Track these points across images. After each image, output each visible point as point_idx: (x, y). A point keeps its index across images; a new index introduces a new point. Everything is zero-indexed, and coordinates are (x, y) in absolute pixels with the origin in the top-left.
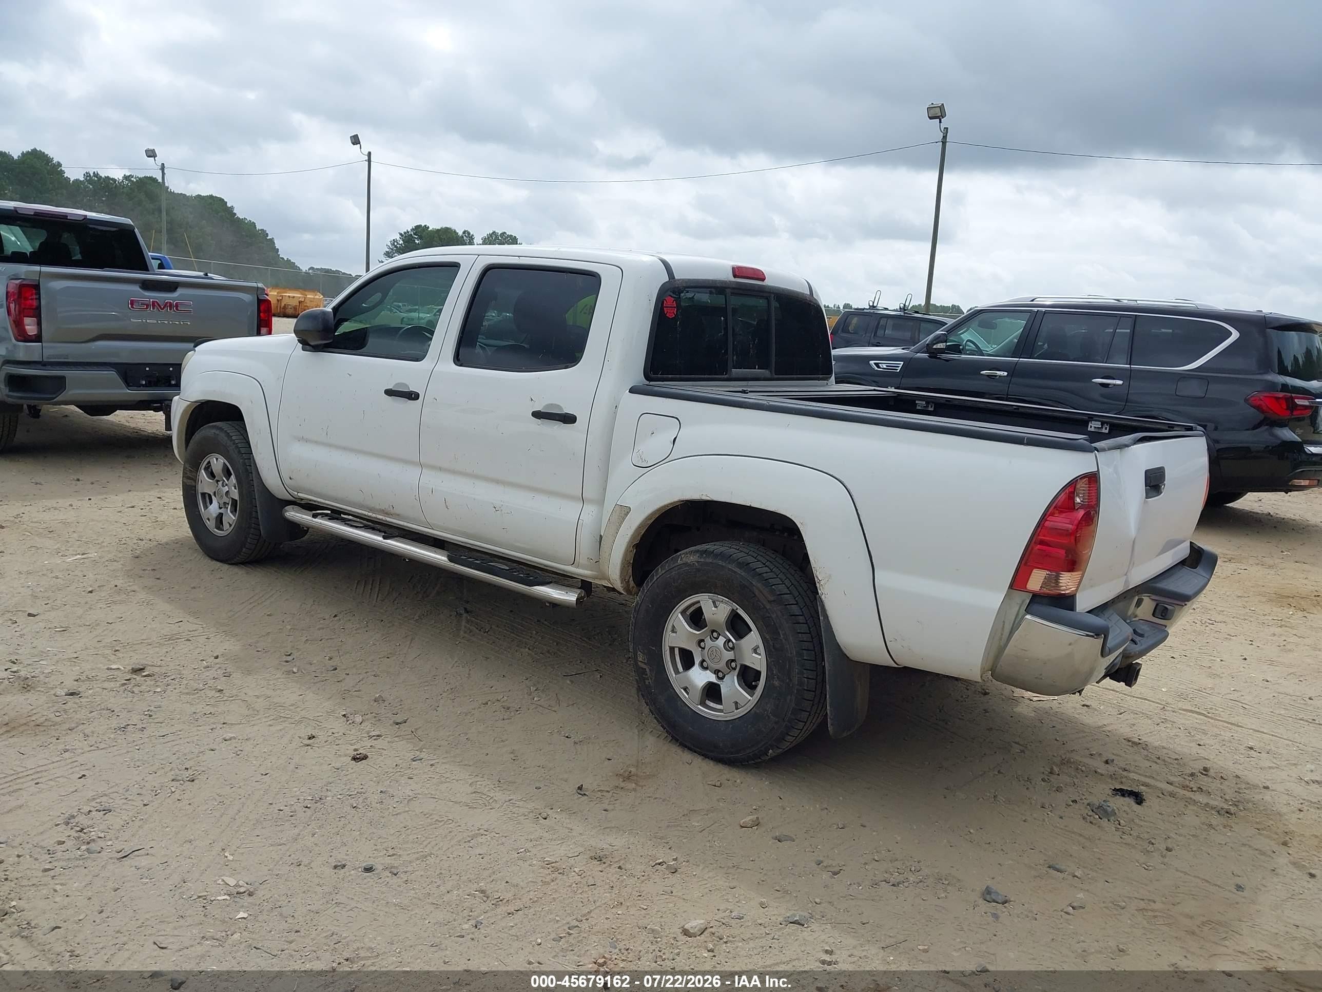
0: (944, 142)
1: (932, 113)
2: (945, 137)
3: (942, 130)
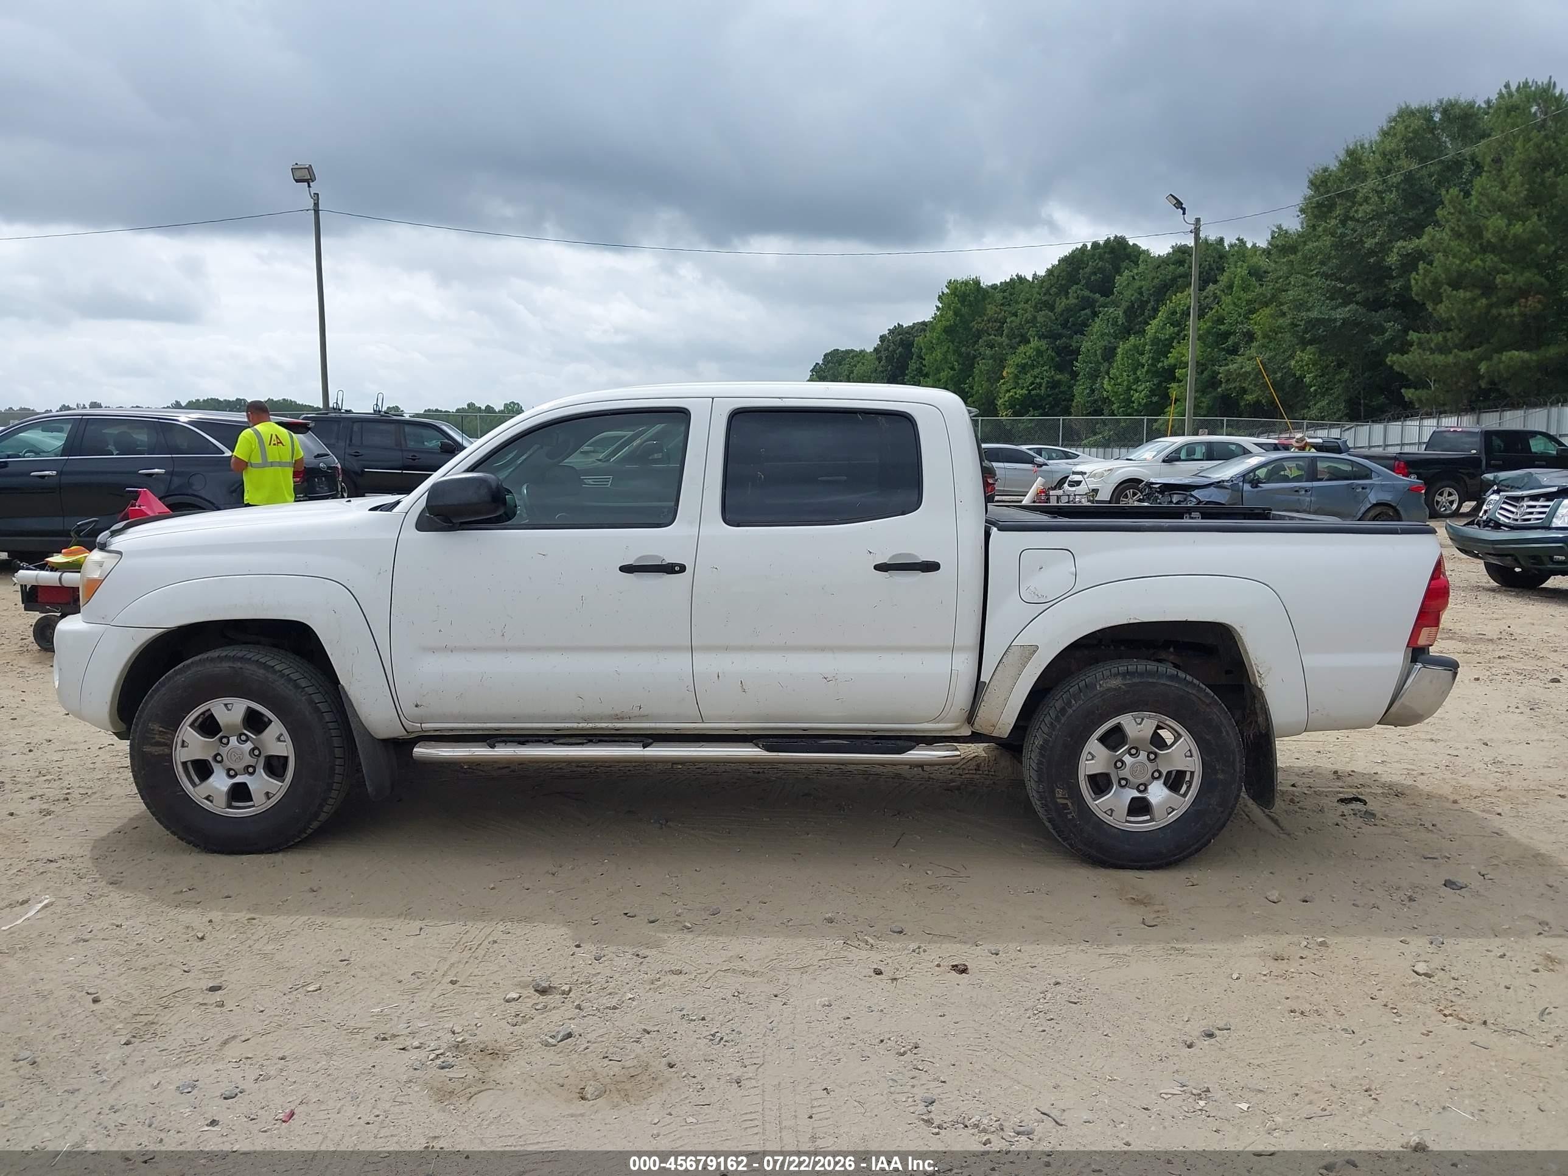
0: (317, 211)
1: (299, 175)
2: (316, 204)
3: (312, 195)
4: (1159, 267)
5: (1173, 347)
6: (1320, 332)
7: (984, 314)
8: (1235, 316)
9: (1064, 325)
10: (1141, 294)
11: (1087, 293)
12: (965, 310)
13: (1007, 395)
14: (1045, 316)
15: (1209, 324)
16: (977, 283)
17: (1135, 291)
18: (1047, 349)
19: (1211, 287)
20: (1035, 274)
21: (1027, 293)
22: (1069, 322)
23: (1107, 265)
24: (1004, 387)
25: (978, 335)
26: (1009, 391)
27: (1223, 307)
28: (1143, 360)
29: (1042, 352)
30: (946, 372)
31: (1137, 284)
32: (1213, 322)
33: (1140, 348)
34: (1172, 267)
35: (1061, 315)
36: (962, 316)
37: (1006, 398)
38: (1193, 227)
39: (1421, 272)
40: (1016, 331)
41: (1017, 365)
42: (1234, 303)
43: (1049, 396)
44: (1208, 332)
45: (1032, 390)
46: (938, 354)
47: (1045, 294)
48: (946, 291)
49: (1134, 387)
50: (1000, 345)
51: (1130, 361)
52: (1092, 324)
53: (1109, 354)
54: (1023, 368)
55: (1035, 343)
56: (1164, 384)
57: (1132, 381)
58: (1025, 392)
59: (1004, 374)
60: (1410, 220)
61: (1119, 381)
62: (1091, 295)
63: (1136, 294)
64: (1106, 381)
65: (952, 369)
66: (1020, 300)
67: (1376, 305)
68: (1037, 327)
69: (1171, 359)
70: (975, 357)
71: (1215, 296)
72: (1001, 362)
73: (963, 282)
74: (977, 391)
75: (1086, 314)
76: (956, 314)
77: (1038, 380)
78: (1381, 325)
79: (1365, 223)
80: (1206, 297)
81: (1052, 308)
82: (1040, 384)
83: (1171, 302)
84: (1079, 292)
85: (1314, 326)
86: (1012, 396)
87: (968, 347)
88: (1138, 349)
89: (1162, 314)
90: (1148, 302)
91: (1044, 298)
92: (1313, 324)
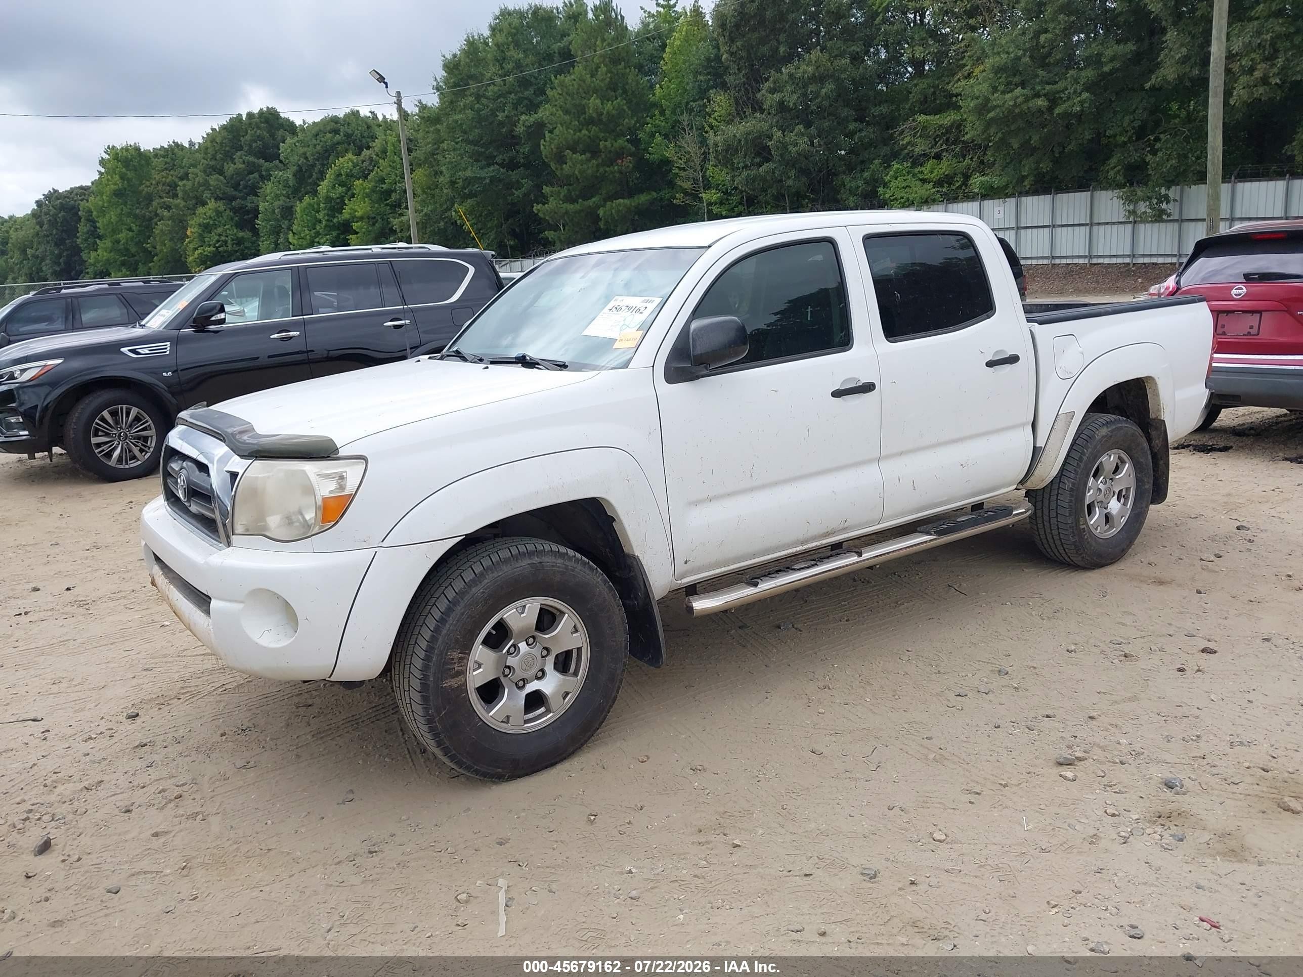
4: (317, 135)
5: (346, 205)
6: (475, 187)
7: (150, 178)
8: (393, 176)
9: (236, 186)
10: (306, 158)
11: (251, 159)
12: (130, 174)
13: (196, 253)
14: (217, 180)
15: (373, 184)
16: (137, 149)
17: (300, 156)
18: (225, 210)
19: (366, 152)
20: (191, 141)
21: (189, 158)
22: (240, 184)
23: (265, 133)
24: (191, 246)
25: (149, 199)
26: (196, 249)
27: (381, 168)
28: (320, 216)
29: (221, 213)
30: (124, 234)
31: (301, 150)
32: (376, 182)
33: (316, 206)
34: (329, 135)
35: (232, 178)
36: (129, 180)
37: (196, 256)
38: (395, 99)
39: (547, 139)
40: (191, 194)
41: (200, 225)
42: (390, 166)
43: (237, 252)
44: (373, 191)
45: (220, 247)
46: (113, 216)
47: (211, 159)
48: (106, 156)
49: (317, 240)
50: (177, 206)
51: (308, 218)
52: (264, 186)
53: (288, 212)
54: (207, 228)
55: (212, 204)
56: (342, 236)
57: (313, 235)
58: (212, 249)
59: (188, 233)
60: (526, 99)
61: (302, 235)
62: (256, 160)
63: (302, 159)
64: (290, 236)
65: (130, 230)
66: (184, 164)
67: (512, 165)
68: (210, 190)
69: (346, 214)
70: (151, 219)
71: (371, 159)
72: (181, 224)
73: (122, 148)
74: (161, 251)
75: (254, 178)
76: (123, 177)
77: (223, 238)
78: (518, 181)
79: (495, 100)
80: (363, 162)
81: (221, 172)
82: (226, 242)
83: (335, 166)
84: (244, 157)
85: (469, 183)
86: (201, 253)
87: (142, 209)
88: (313, 206)
89: (330, 174)
90: (313, 166)
91: (213, 163)
92: (468, 181)
